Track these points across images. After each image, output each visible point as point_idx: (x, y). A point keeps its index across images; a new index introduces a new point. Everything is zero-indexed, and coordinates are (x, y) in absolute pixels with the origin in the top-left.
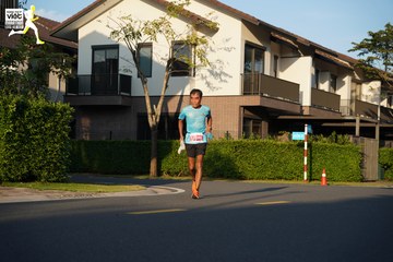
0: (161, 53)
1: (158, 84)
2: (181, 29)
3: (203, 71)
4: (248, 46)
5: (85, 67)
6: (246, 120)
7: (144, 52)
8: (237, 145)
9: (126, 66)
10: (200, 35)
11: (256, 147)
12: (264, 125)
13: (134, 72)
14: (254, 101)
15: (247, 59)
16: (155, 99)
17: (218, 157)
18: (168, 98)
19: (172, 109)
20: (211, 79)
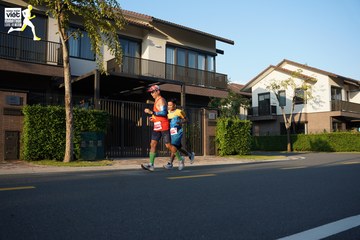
0: (290, 94)
1: (289, 108)
2: (299, 83)
3: (310, 101)
4: (333, 87)
5: (255, 104)
6: (334, 123)
7: (282, 94)
8: (330, 136)
9: (274, 101)
10: (308, 84)
11: (340, 136)
12: (344, 125)
13: (277, 104)
14: (338, 113)
15: (332, 94)
16: (288, 116)
17: (321, 142)
18: (294, 115)
19: (296, 119)
20: (315, 105)
